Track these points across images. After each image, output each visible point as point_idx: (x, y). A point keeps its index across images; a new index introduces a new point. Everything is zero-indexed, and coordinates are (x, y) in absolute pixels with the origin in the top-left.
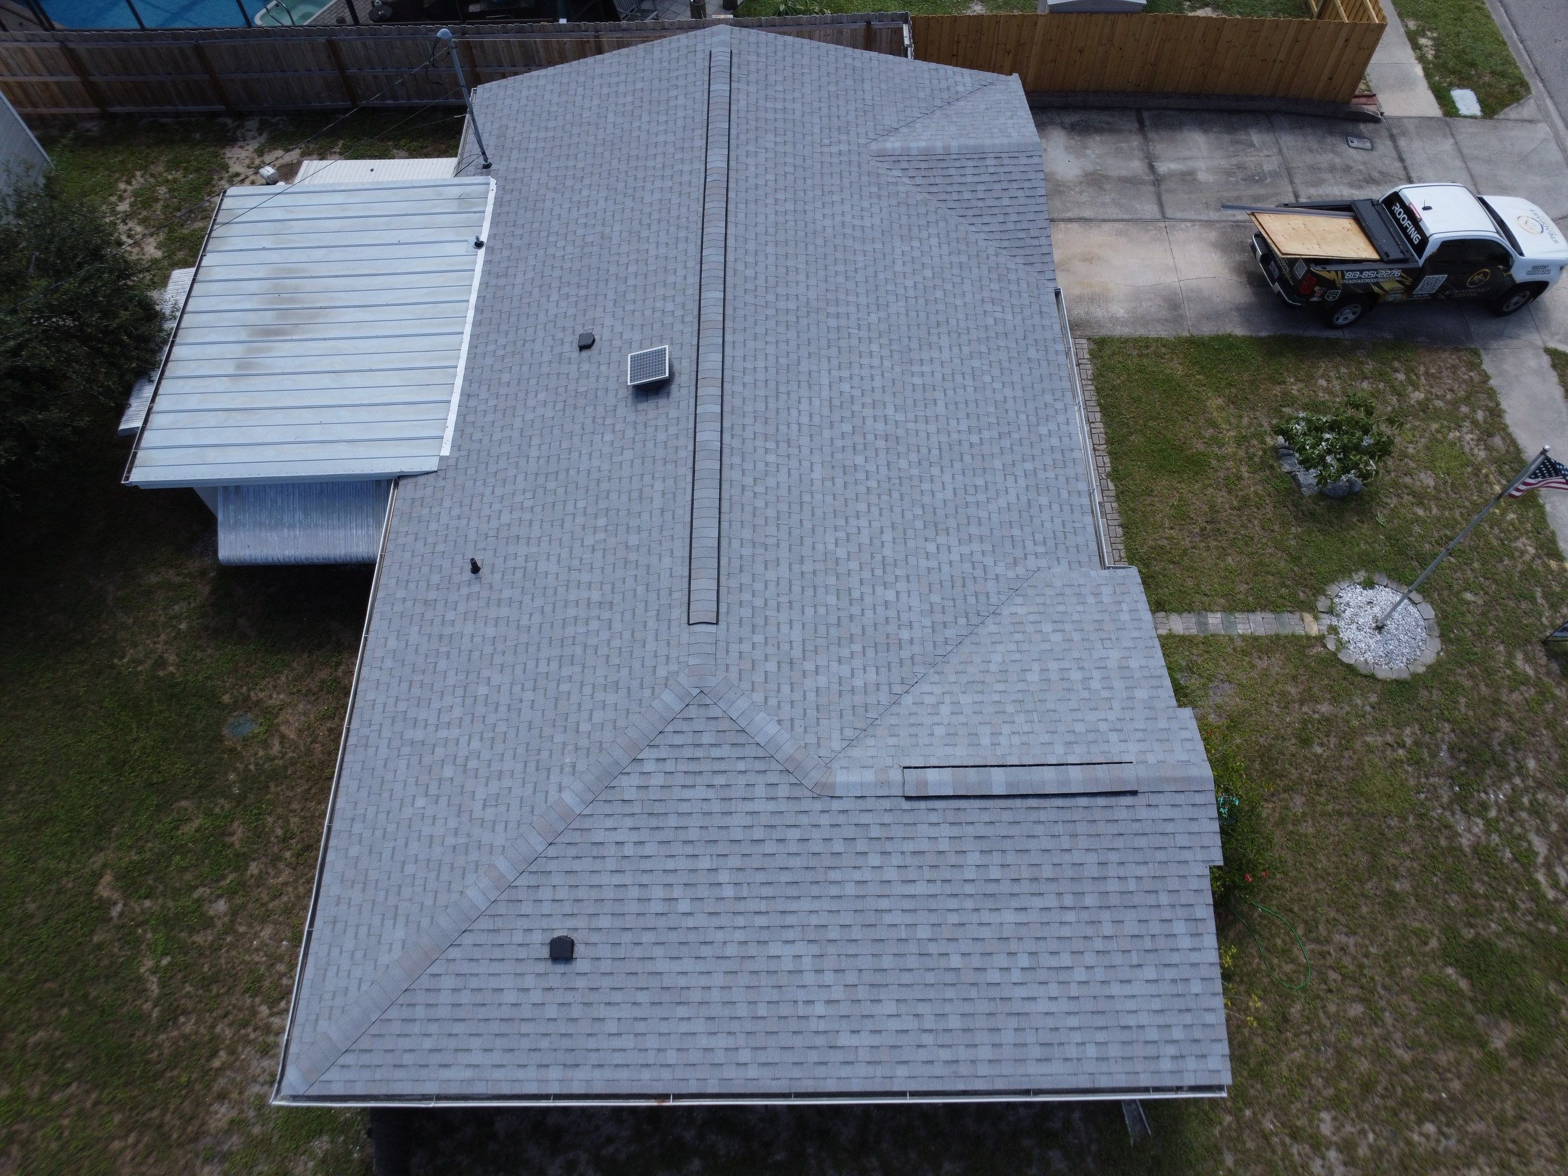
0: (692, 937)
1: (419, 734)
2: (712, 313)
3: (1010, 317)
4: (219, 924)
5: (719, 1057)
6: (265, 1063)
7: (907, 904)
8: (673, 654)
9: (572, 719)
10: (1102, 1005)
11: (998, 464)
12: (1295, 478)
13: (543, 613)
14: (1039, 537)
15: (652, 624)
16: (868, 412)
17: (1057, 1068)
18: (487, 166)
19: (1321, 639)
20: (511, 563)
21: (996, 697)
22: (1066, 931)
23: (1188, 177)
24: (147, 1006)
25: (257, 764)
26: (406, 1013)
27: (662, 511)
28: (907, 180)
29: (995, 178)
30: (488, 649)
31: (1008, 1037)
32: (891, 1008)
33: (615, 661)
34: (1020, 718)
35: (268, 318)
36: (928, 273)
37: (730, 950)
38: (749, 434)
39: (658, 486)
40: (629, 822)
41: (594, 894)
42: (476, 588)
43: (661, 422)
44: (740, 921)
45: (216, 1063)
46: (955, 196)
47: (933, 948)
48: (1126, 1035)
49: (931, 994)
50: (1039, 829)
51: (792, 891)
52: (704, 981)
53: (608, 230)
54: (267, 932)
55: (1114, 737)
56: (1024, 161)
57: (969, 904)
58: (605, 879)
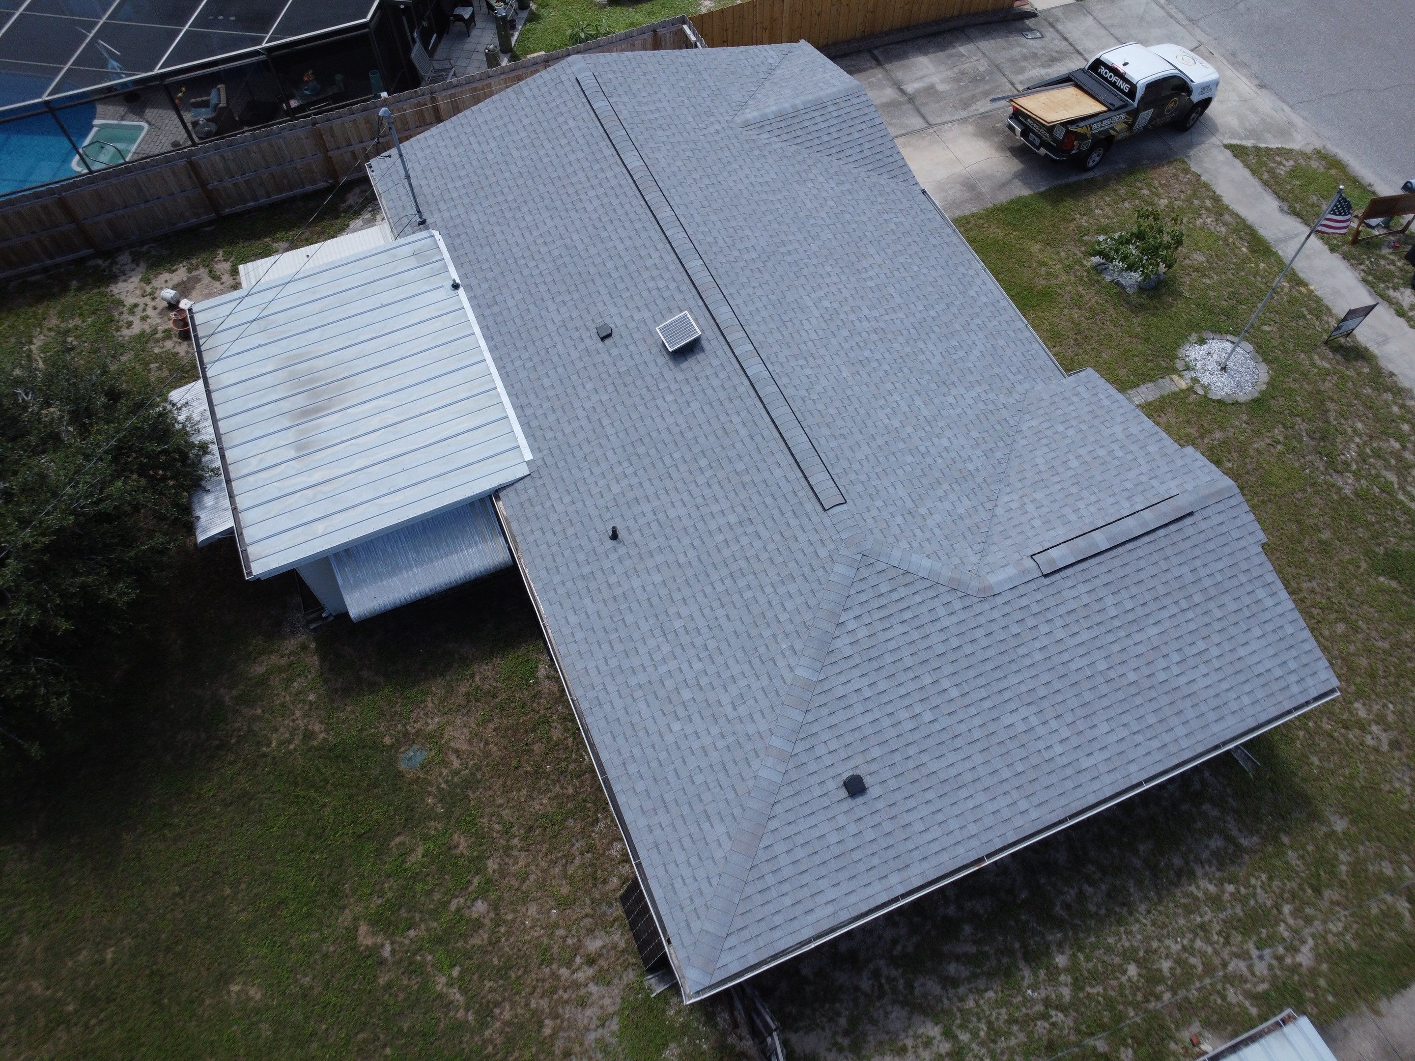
0: (944, 736)
1: (642, 678)
2: (702, 278)
3: (903, 219)
4: (487, 921)
5: (1006, 813)
6: (589, 1012)
7: (1081, 650)
8: (825, 537)
9: (769, 615)
10: (1238, 666)
11: (958, 327)
12: (1118, 284)
13: (694, 547)
14: (1013, 369)
15: (793, 522)
16: (852, 317)
17: (1230, 721)
18: (423, 222)
19: (1191, 389)
20: (642, 521)
21: (1059, 487)
22: (1192, 626)
23: (930, 90)
24: (461, 1014)
25: (447, 782)
26: (760, 886)
27: (751, 437)
28: (776, 139)
29: (840, 119)
30: (664, 592)
31: (1190, 714)
32: (1104, 728)
33: (778, 559)
34: (1085, 494)
35: (300, 401)
36: (832, 203)
37: (976, 734)
38: (782, 359)
39: (736, 419)
40: (857, 672)
41: (857, 735)
42: (622, 550)
43: (709, 371)
44: (973, 710)
45: (547, 1031)
46: (817, 142)
47: (1112, 674)
48: (1262, 680)
49: (1126, 706)
50: (1142, 563)
51: (999, 674)
52: (968, 765)
53: (568, 241)
54: (533, 910)
55: (1154, 483)
56: (855, 101)
57: (1122, 633)
58: (860, 721)
